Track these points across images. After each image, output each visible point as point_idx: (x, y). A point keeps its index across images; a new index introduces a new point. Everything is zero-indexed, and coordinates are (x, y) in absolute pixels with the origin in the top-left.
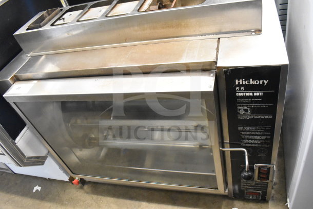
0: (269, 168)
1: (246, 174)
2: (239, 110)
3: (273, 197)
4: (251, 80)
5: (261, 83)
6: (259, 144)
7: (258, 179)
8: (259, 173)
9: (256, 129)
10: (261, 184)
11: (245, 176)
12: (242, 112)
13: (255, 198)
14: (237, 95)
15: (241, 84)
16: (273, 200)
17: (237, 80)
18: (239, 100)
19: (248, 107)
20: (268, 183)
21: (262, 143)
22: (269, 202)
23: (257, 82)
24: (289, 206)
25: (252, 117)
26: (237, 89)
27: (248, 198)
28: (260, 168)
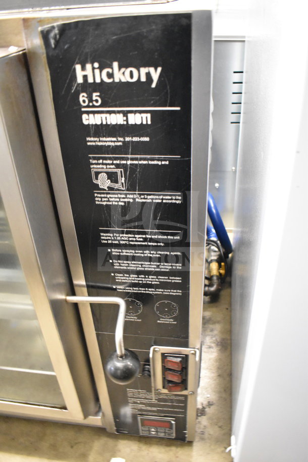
0: (185, 359)
1: (119, 364)
2: (97, 174)
3: (203, 433)
4: (115, 65)
5: (143, 79)
6: (156, 287)
7: (164, 387)
8: (165, 369)
9: (145, 240)
10: (172, 401)
11: (116, 369)
12: (103, 182)
13: (162, 435)
14: (85, 122)
15: (90, 80)
16: (202, 439)
17: (78, 67)
18: (92, 141)
19: (118, 166)
20: (186, 397)
21: (163, 285)
22: (195, 444)
23: (132, 76)
24: (233, 454)
25: (131, 197)
26: (81, 99)
27: (146, 434)
28: (164, 356)
